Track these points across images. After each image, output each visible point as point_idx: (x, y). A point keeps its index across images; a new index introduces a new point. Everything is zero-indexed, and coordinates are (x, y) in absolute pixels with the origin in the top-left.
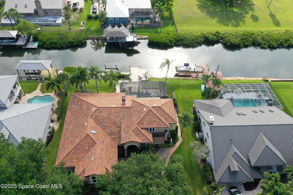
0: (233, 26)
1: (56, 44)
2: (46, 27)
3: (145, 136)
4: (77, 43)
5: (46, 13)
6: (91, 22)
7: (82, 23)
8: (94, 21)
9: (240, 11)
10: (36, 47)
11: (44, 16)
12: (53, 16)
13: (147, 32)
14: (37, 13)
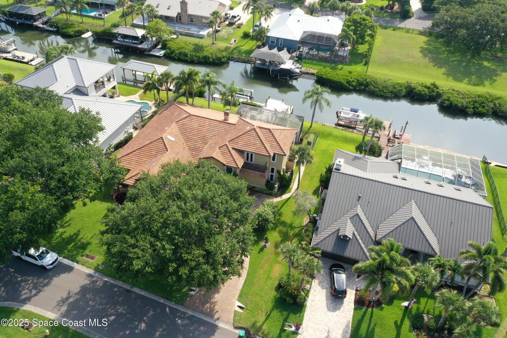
0: (469, 84)
1: (186, 55)
2: (185, 37)
3: (233, 158)
4: (214, 60)
5: (191, 21)
6: (246, 41)
7: (233, 40)
8: (250, 41)
9: (494, 67)
10: (161, 55)
11: (188, 24)
12: (199, 26)
13: (320, 65)
14: (180, 19)
